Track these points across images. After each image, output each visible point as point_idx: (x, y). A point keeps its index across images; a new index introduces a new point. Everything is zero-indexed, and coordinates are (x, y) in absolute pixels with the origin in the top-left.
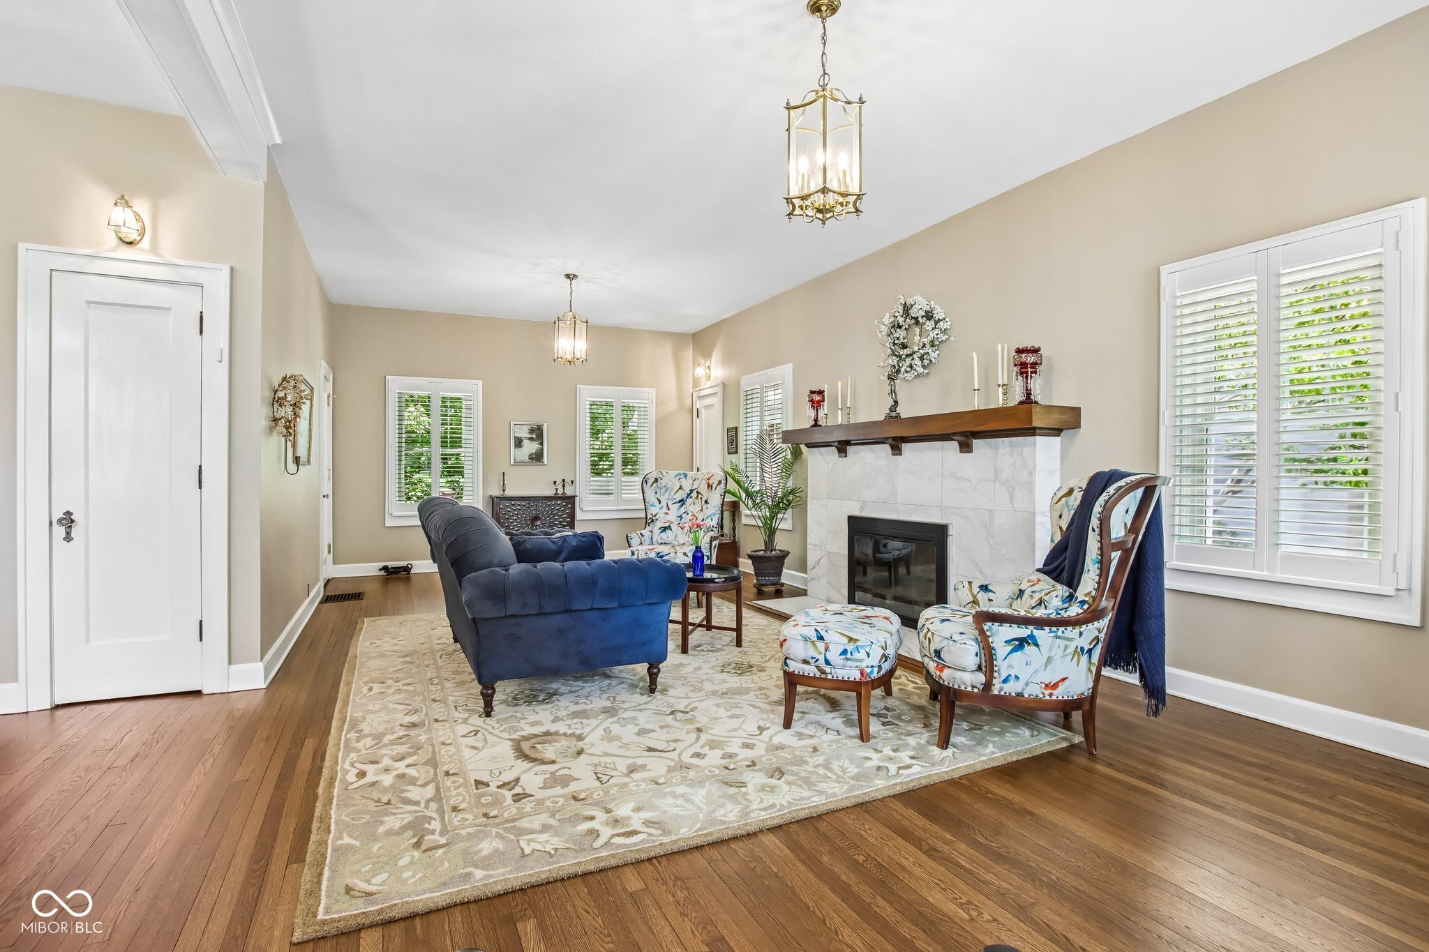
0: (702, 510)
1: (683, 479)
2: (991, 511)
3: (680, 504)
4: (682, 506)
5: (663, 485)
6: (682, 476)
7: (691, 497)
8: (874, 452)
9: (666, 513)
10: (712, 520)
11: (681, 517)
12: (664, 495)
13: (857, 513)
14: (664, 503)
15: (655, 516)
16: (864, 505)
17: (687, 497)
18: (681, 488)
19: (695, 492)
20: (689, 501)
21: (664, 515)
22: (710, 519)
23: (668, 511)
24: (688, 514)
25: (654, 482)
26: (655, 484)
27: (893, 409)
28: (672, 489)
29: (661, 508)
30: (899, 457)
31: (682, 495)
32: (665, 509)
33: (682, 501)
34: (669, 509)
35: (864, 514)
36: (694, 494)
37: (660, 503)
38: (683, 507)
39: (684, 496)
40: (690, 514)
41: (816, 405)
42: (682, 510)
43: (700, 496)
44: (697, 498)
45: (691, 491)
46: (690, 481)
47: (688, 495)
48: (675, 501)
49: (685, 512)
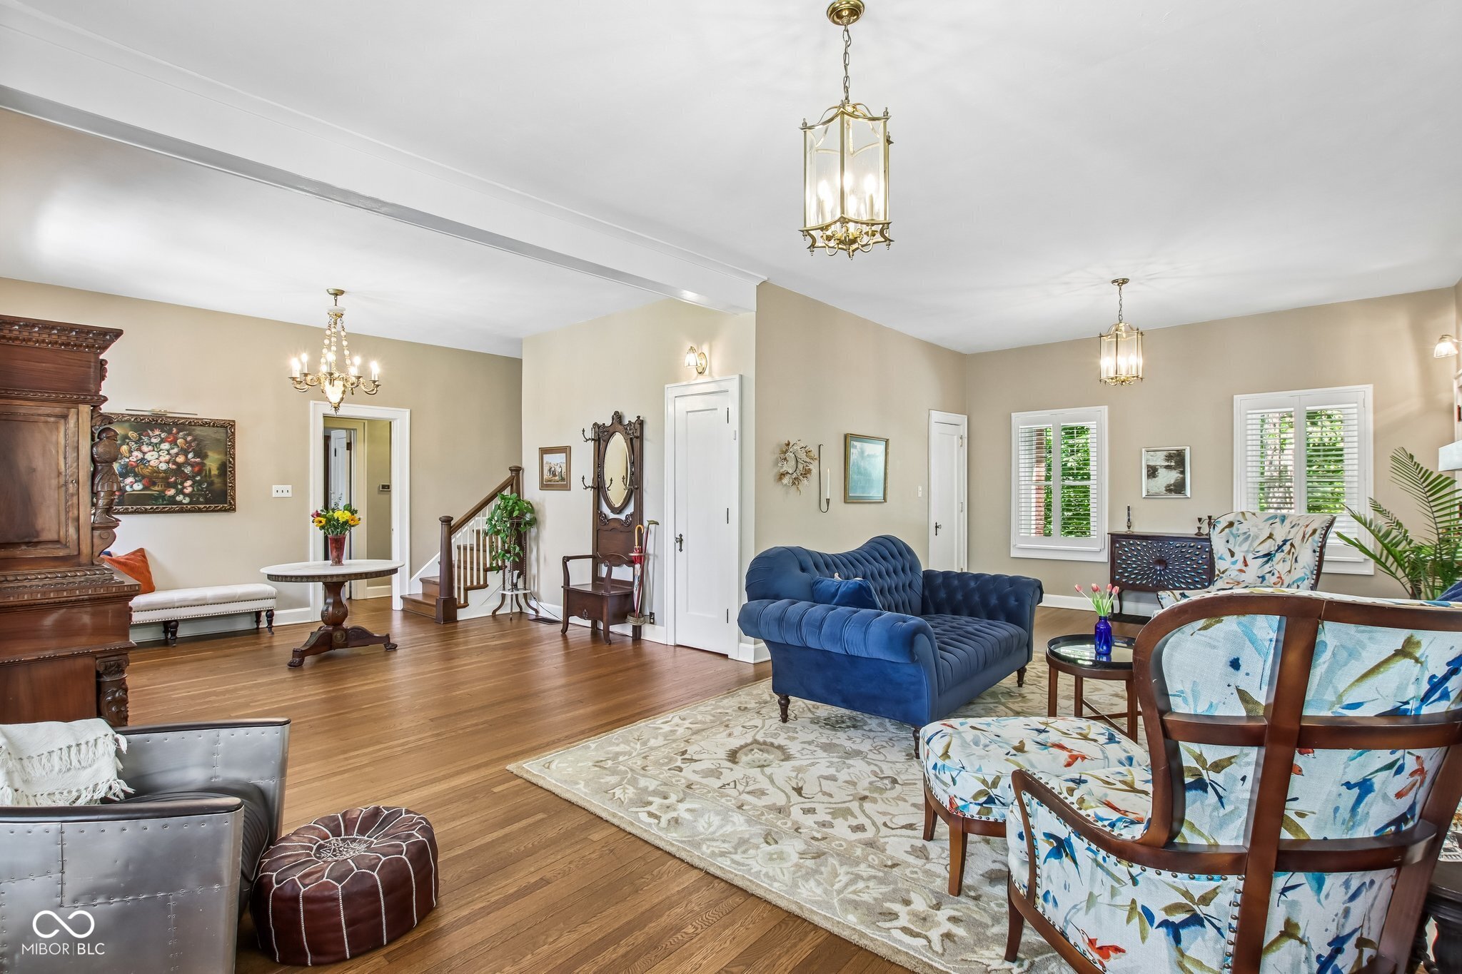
0: (1290, 571)
1: (1278, 525)
3: (1266, 559)
4: (1267, 562)
5: (1240, 532)
6: (1277, 520)
7: (1283, 551)
9: (1241, 571)
11: (1263, 578)
12: (1240, 545)
14: (1239, 556)
15: (1223, 573)
17: (1277, 551)
18: (1270, 536)
19: (1288, 543)
20: (1279, 556)
21: (1237, 573)
22: (1296, 585)
23: (1244, 568)
24: (1273, 574)
25: (1226, 527)
26: (1227, 530)
28: (1257, 537)
29: (1234, 563)
31: (1270, 547)
32: (1240, 565)
33: (1269, 556)
34: (1246, 565)
36: (1287, 547)
37: (1232, 554)
38: (1269, 565)
39: (1273, 549)
40: (1277, 575)
42: (1267, 568)
43: (1293, 550)
44: (1289, 553)
45: (1285, 542)
47: (1280, 547)
48: (1258, 555)
49: (1270, 572)
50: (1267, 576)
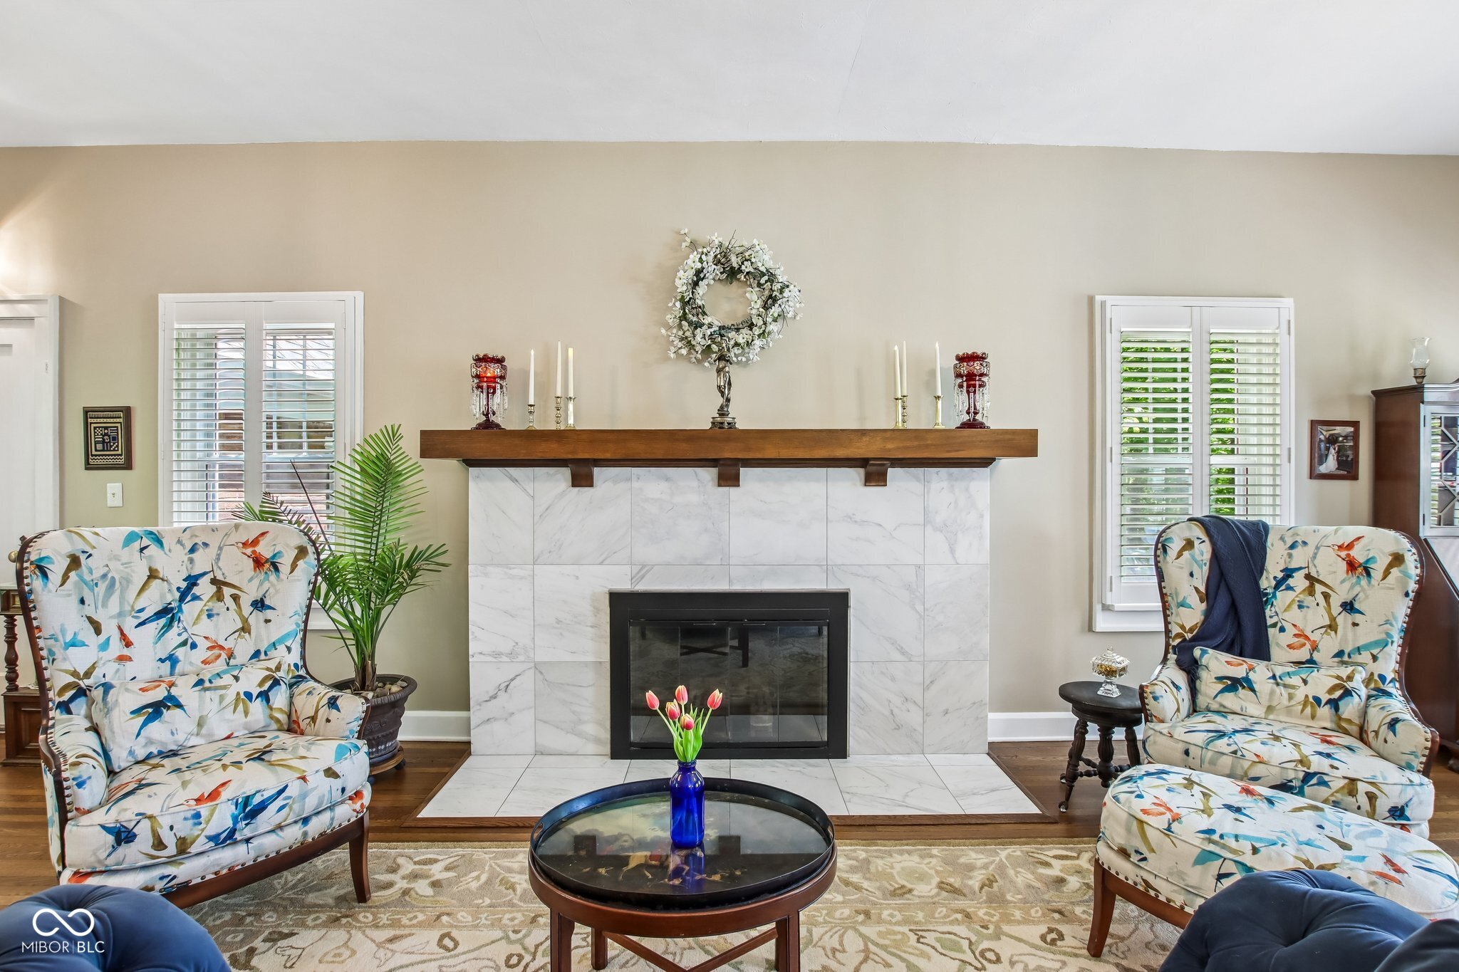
0: (246, 630)
1: (153, 550)
2: (918, 566)
3: (163, 621)
4: (169, 626)
5: (97, 574)
6: (146, 542)
7: (195, 598)
8: (667, 479)
9: (122, 659)
10: (289, 649)
11: (172, 660)
12: (105, 605)
13: (625, 586)
14: (109, 629)
15: (88, 674)
16: (643, 570)
17: (182, 599)
18: (153, 575)
19: (204, 582)
20: (190, 610)
21: (116, 666)
23: (126, 652)
24: (194, 646)
25: (68, 570)
26: (71, 575)
27: (722, 412)
28: (127, 581)
29: (104, 646)
30: (733, 490)
31: (162, 596)
32: (116, 648)
33: (167, 614)
34: (128, 644)
35: (642, 587)
37: (98, 630)
38: (175, 630)
39: (172, 597)
41: (486, 385)
42: (173, 637)
43: (227, 591)
45: (192, 581)
46: (181, 554)
47: (184, 595)
48: (144, 616)
49: (184, 643)
50: (180, 653)
